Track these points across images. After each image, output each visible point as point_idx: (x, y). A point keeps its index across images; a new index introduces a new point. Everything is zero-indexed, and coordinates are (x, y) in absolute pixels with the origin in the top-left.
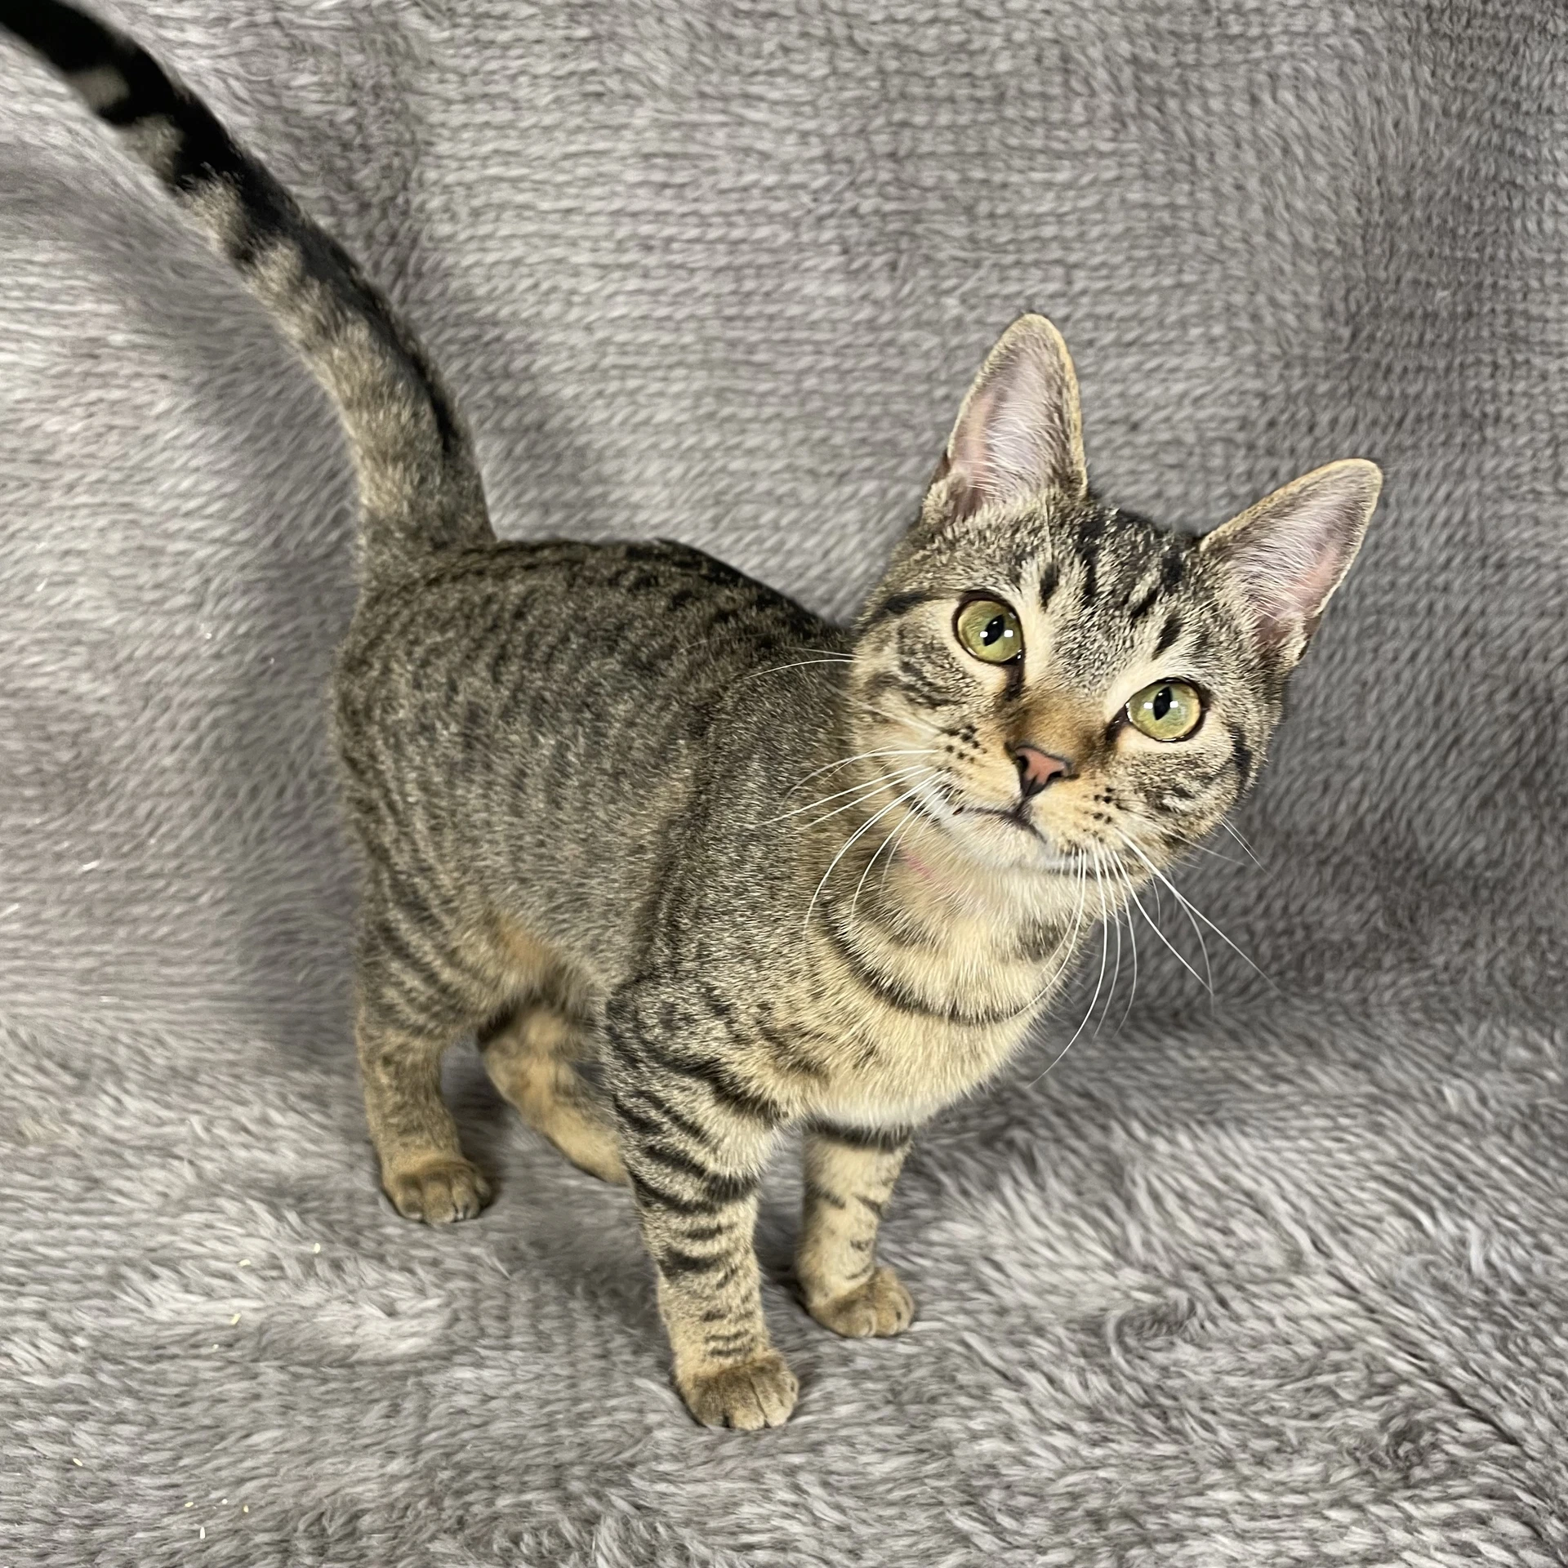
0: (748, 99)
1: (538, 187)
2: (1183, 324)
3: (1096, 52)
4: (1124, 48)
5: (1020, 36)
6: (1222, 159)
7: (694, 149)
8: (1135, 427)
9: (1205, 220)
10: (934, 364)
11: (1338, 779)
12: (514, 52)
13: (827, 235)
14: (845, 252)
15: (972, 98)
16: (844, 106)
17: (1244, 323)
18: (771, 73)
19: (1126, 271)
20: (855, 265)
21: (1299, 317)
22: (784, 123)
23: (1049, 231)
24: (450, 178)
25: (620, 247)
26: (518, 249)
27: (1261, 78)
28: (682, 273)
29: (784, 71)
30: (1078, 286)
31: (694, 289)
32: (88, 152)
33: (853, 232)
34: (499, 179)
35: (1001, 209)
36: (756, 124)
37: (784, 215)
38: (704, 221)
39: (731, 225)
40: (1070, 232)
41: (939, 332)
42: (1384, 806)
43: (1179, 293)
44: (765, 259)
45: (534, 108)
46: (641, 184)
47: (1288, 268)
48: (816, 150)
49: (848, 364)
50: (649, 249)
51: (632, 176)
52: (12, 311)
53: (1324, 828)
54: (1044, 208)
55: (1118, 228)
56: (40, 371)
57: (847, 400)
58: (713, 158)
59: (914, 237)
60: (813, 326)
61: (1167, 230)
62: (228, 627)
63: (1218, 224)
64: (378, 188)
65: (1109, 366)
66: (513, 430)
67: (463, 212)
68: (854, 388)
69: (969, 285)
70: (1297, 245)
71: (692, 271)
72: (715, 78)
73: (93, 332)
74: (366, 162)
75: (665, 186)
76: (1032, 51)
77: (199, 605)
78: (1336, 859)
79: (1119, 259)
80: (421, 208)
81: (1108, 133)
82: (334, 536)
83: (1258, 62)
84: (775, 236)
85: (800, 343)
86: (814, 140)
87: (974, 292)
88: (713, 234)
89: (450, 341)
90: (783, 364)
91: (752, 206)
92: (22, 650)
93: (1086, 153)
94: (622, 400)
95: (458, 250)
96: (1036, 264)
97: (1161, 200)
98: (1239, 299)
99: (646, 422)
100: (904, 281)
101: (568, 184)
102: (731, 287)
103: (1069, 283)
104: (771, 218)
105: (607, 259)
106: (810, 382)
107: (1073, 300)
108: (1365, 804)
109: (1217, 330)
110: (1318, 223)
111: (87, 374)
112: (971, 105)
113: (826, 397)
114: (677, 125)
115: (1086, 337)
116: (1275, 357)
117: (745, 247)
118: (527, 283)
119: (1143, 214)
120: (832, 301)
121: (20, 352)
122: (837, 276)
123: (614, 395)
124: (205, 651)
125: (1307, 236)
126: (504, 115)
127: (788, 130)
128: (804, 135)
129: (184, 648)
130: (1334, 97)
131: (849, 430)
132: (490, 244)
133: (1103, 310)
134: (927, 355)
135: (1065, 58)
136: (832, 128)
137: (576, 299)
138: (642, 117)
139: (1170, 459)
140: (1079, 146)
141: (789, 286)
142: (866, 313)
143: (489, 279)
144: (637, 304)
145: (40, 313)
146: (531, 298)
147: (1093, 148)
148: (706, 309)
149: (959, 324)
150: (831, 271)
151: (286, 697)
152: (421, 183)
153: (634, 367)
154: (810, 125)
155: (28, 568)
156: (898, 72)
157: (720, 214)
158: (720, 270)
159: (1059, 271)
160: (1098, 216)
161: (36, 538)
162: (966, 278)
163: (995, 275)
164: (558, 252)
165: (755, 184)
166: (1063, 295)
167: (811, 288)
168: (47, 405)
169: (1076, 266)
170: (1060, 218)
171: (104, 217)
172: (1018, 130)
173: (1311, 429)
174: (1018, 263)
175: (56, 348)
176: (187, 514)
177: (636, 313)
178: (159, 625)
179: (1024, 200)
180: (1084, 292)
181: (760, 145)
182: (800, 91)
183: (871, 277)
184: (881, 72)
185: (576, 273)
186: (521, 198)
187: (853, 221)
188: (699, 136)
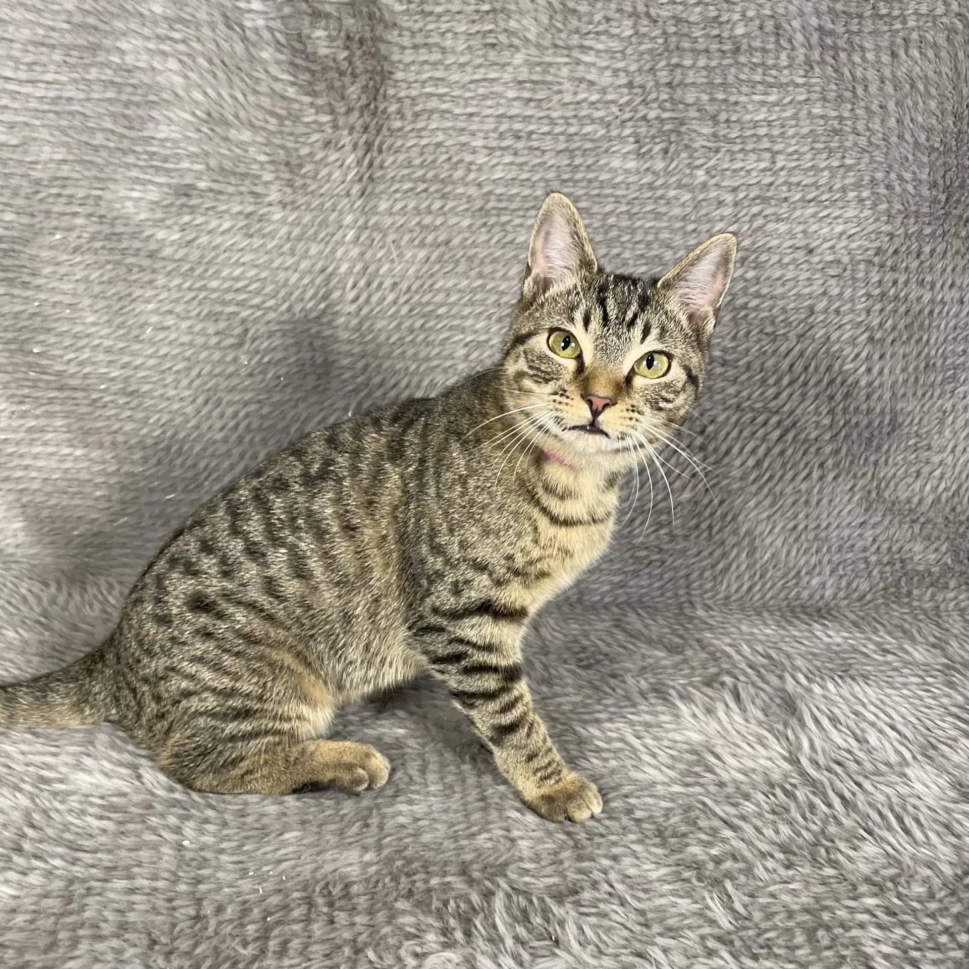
0: (583, 49)
1: (454, 100)
2: (844, 189)
3: (796, 24)
4: (814, 21)
5: (751, 13)
6: (873, 89)
7: (549, 78)
8: (811, 251)
9: (860, 126)
10: (688, 210)
11: (926, 470)
12: (444, 19)
13: (627, 132)
14: (637, 142)
15: (720, 50)
16: (641, 54)
17: (882, 190)
18: (597, 33)
19: (809, 156)
20: (643, 150)
21: (915, 187)
22: (605, 64)
23: (762, 131)
24: (402, 94)
25: (501, 137)
26: (440, 137)
27: (899, 41)
28: (538, 153)
29: (606, 32)
30: (779, 165)
31: (545, 163)
32: (190, 74)
33: (643, 130)
34: (432, 95)
35: (734, 118)
36: (587, 64)
37: (601, 119)
38: (552, 122)
39: (569, 124)
40: (776, 132)
41: (692, 191)
42: (954, 487)
43: (842, 170)
44: (589, 145)
45: (454, 52)
46: (515, 99)
47: (910, 157)
48: (623, 81)
49: (635, 210)
50: (518, 138)
51: (511, 94)
52: (140, 167)
53: (916, 500)
54: (761, 117)
55: (805, 130)
56: (156, 203)
57: (633, 232)
58: (560, 84)
59: (679, 133)
60: (614, 187)
61: (836, 132)
62: (259, 357)
63: (868, 129)
64: (359, 99)
65: (798, 213)
66: (431, 245)
67: (409, 114)
68: (638, 224)
69: (712, 162)
70: (916, 143)
71: (544, 152)
72: (563, 35)
73: (188, 181)
74: (353, 83)
75: (530, 100)
76: (757, 22)
77: (241, 345)
78: (922, 520)
79: (807, 148)
80: (384, 111)
81: (802, 73)
82: (322, 306)
83: (898, 31)
84: (596, 132)
85: (607, 196)
86: (622, 74)
87: (714, 167)
88: (558, 130)
89: (396, 191)
90: (596, 209)
91: (583, 113)
92: (136, 368)
93: (787, 84)
94: (497, 228)
95: (405, 137)
96: (753, 151)
97: (834, 114)
98: (879, 175)
99: (511, 242)
100: (672, 161)
101: (472, 98)
102: (568, 162)
103: (774, 163)
104: (593, 121)
105: (494, 144)
106: (611, 220)
107: (775, 173)
108: (943, 485)
109: (865, 194)
110: (930, 131)
111: (184, 205)
112: (718, 54)
113: (620, 229)
114: (539, 64)
115: (784, 195)
116: (900, 211)
117: (576, 138)
118: (445, 157)
119: (822, 122)
120: (627, 171)
121: (145, 191)
122: (632, 156)
123: (493, 226)
124: (244, 372)
125: (922, 138)
126: (436, 56)
127: (607, 68)
128: (616, 71)
129: (231, 369)
130: (943, 54)
131: (633, 249)
132: (424, 133)
133: (794, 180)
134: (683, 205)
135: (778, 27)
136: (633, 67)
137: (473, 167)
138: (519, 58)
139: (832, 272)
140: (784, 80)
141: (602, 162)
142: (648, 179)
143: (422, 154)
144: (510, 171)
145: (157, 169)
146: (446, 166)
147: (792, 81)
148: (551, 175)
149: (704, 186)
150: (628, 153)
151: (289, 400)
152: (385, 96)
153: (506, 209)
154: (620, 65)
155: (143, 319)
156: (675, 33)
157: (563, 117)
158: (560, 152)
159: (767, 155)
160: (793, 122)
161: (148, 302)
162: (710, 159)
163: (727, 158)
164: (463, 139)
165: (585, 100)
166: (770, 170)
167: (616, 163)
168: (159, 223)
169: (777, 153)
170: (769, 124)
171: (199, 113)
172: (746, 70)
173: (918, 256)
174: (742, 150)
175: (167, 190)
176: (237, 290)
177: (509, 177)
178: (217, 355)
179: (748, 112)
180: (782, 169)
181: (590, 77)
182: (615, 45)
183: (651, 157)
184: (665, 33)
185: (474, 152)
186: (444, 106)
187: (643, 123)
188: (552, 70)
